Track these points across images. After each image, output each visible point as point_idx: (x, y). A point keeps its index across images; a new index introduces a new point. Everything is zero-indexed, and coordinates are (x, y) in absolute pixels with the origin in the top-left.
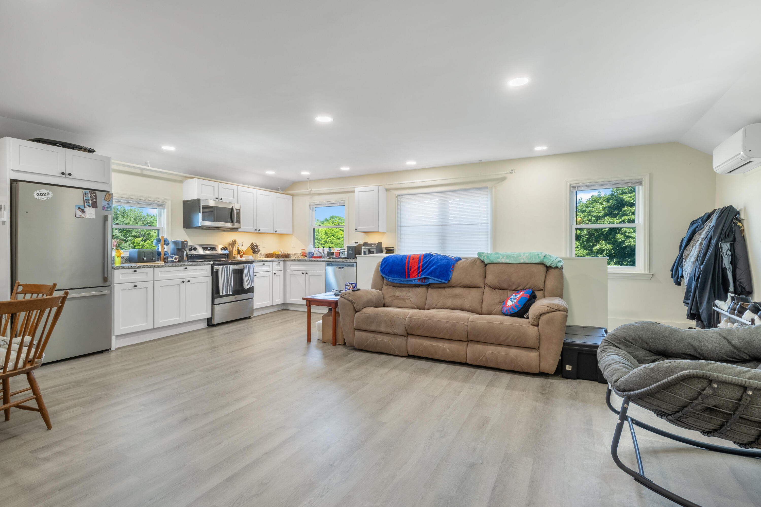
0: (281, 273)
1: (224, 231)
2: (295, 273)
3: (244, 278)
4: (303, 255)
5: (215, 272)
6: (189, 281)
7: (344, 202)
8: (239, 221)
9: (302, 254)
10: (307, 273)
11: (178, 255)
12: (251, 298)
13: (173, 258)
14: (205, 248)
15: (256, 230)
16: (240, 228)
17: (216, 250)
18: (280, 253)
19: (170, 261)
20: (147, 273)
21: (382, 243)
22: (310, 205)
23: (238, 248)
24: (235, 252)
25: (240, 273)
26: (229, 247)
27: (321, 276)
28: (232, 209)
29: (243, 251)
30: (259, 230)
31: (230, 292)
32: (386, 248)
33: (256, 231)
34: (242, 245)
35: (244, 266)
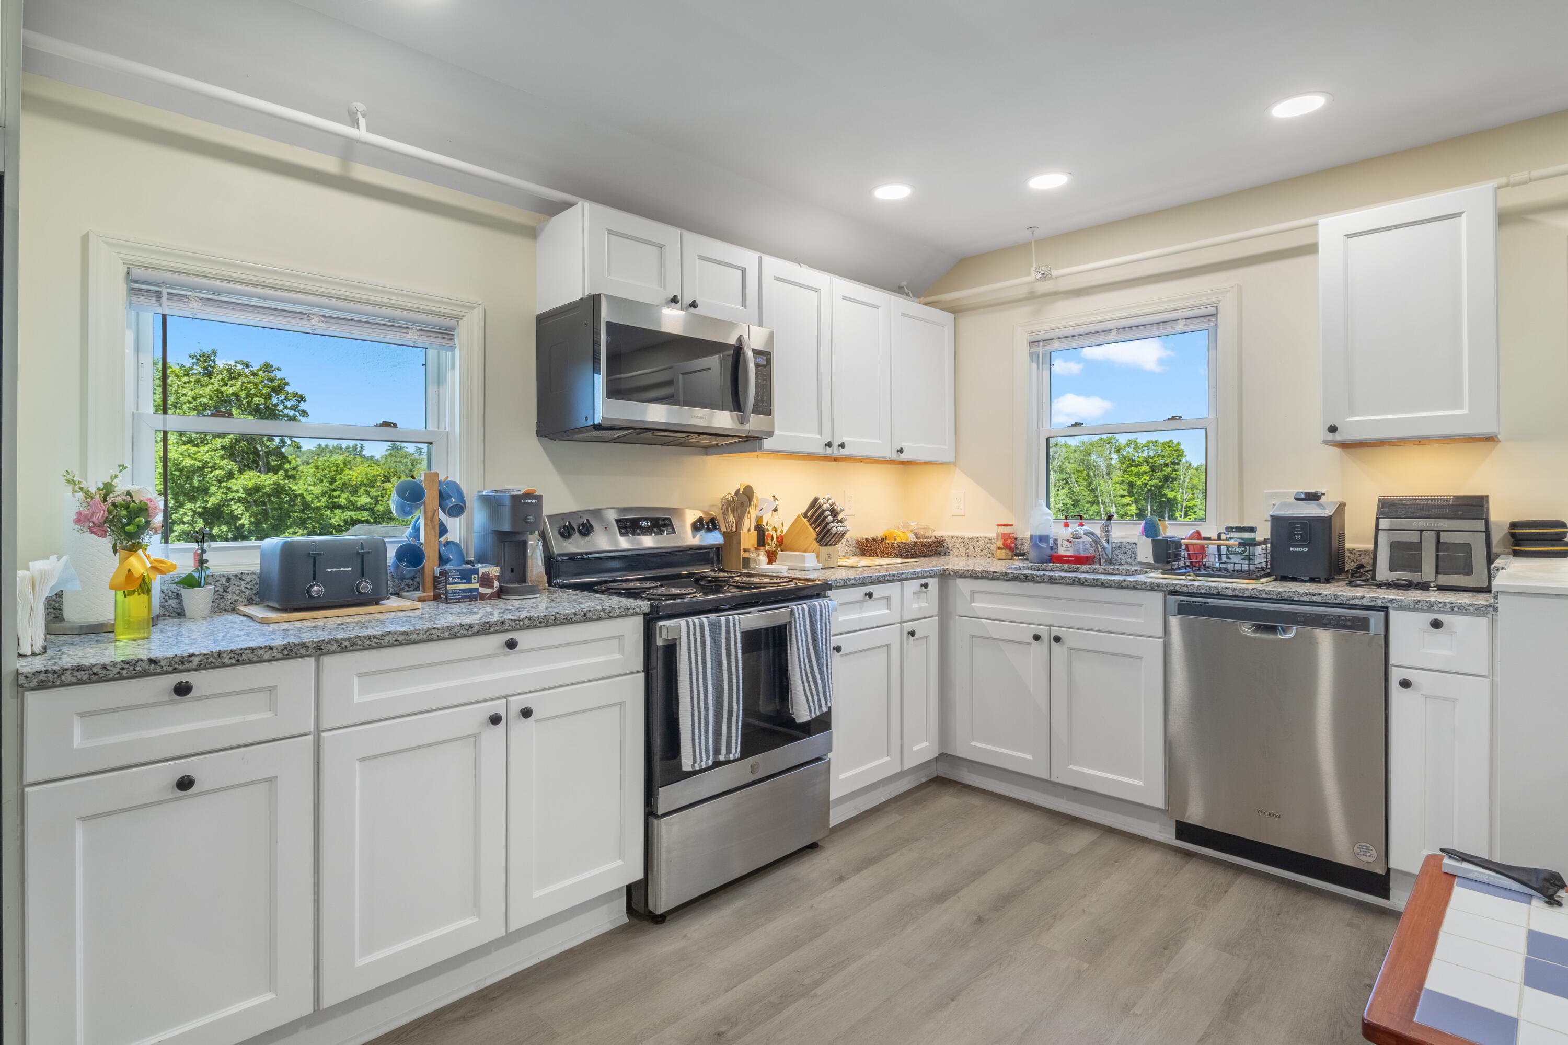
0: (929, 629)
1: (707, 450)
2: (995, 629)
3: (790, 672)
4: (1007, 547)
5: (660, 652)
6: (526, 713)
7: (1212, 311)
8: (764, 406)
9: (1000, 544)
10: (1057, 639)
11: (496, 564)
12: (818, 759)
13: (475, 579)
14: (629, 526)
15: (829, 445)
16: (770, 434)
17: (674, 532)
18: (912, 538)
19: (455, 592)
20: (271, 689)
21: (1487, 497)
22: (1033, 343)
23: (759, 519)
24: (748, 538)
25: (774, 647)
26: (725, 515)
27: (1140, 658)
28: (738, 350)
29: (779, 534)
30: (842, 446)
31: (729, 751)
32: (1514, 525)
33: (829, 450)
34: (775, 510)
35: (792, 611)
